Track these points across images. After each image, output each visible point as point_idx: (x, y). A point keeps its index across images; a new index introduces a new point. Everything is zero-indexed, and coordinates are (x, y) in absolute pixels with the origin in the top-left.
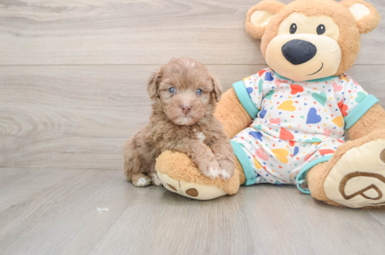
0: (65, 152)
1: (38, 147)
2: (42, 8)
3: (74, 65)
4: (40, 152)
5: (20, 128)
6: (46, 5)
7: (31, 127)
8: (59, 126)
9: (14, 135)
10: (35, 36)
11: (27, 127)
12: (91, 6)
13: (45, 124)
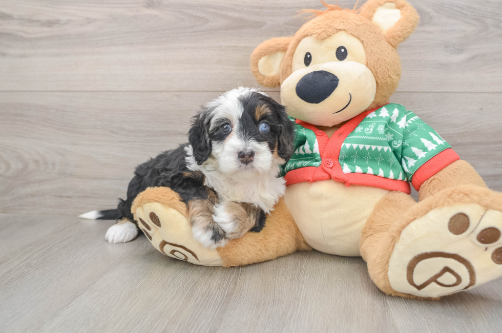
0: (61, 196)
1: (29, 190)
2: (30, 21)
3: (69, 91)
4: (33, 196)
5: (8, 167)
6: (35, 18)
7: (20, 166)
8: (54, 164)
9: (1, 175)
10: (22, 56)
11: (16, 166)
12: (88, 19)
13: (36, 162)
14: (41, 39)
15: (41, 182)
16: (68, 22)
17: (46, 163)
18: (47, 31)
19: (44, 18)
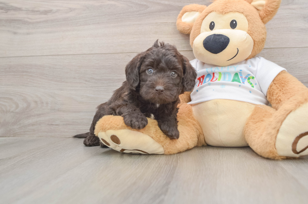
0: (52, 125)
1: (30, 121)
4: (33, 125)
5: (17, 106)
7: (25, 105)
9: (12, 112)
11: (22, 105)
13: (36, 102)
14: (40, 22)
15: (39, 115)
16: (58, 11)
17: (43, 103)
18: (44, 17)
19: (42, 9)
